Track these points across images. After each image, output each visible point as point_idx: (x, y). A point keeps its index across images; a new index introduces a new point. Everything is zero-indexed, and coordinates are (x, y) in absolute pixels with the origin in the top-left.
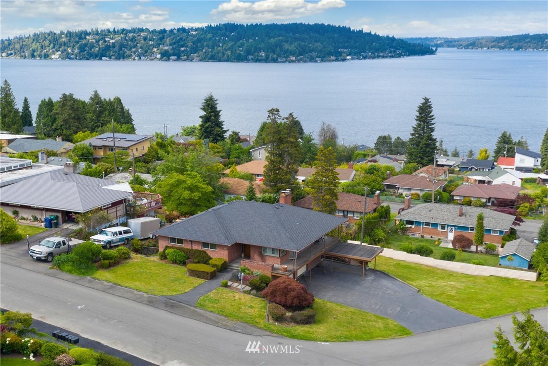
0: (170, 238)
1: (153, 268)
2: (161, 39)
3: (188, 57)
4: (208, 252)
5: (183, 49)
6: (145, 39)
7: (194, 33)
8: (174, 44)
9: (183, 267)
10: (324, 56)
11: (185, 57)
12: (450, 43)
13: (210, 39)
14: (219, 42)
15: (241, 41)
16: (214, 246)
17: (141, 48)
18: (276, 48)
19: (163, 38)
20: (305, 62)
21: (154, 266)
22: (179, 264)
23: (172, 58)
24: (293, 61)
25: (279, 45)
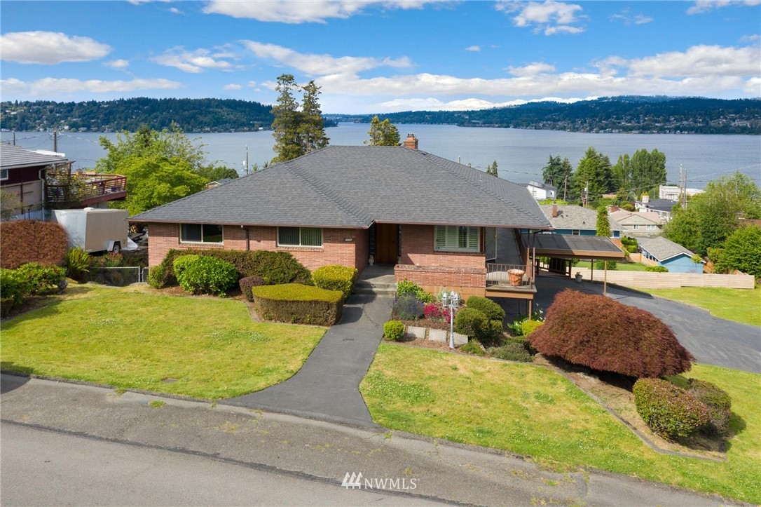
0: (183, 225)
1: (141, 309)
2: (69, 112)
3: (99, 128)
4: (296, 256)
5: (93, 121)
6: (51, 111)
7: (106, 106)
8: (84, 116)
9: (229, 301)
10: (237, 126)
11: (96, 128)
12: (347, 118)
13: (123, 112)
14: (132, 114)
15: (155, 114)
16: (312, 235)
17: (47, 120)
18: (191, 119)
19: (72, 110)
20: (220, 132)
21: (145, 305)
22: (216, 294)
23: (82, 129)
24: (208, 132)
25: (193, 117)
